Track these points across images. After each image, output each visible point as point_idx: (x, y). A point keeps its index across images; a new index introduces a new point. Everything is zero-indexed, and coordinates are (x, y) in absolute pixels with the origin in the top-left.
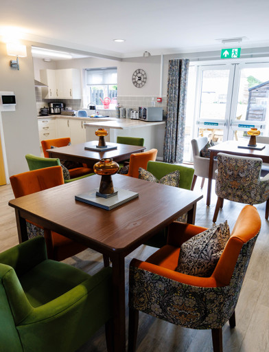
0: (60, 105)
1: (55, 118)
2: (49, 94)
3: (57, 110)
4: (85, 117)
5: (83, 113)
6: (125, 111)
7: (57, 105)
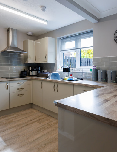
0: (37, 69)
1: (31, 80)
2: (29, 59)
3: (34, 73)
4: (57, 80)
5: (56, 76)
6: (105, 74)
7: (35, 68)
